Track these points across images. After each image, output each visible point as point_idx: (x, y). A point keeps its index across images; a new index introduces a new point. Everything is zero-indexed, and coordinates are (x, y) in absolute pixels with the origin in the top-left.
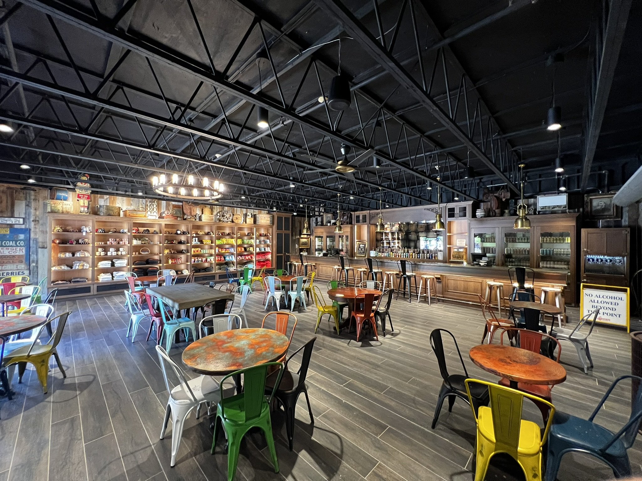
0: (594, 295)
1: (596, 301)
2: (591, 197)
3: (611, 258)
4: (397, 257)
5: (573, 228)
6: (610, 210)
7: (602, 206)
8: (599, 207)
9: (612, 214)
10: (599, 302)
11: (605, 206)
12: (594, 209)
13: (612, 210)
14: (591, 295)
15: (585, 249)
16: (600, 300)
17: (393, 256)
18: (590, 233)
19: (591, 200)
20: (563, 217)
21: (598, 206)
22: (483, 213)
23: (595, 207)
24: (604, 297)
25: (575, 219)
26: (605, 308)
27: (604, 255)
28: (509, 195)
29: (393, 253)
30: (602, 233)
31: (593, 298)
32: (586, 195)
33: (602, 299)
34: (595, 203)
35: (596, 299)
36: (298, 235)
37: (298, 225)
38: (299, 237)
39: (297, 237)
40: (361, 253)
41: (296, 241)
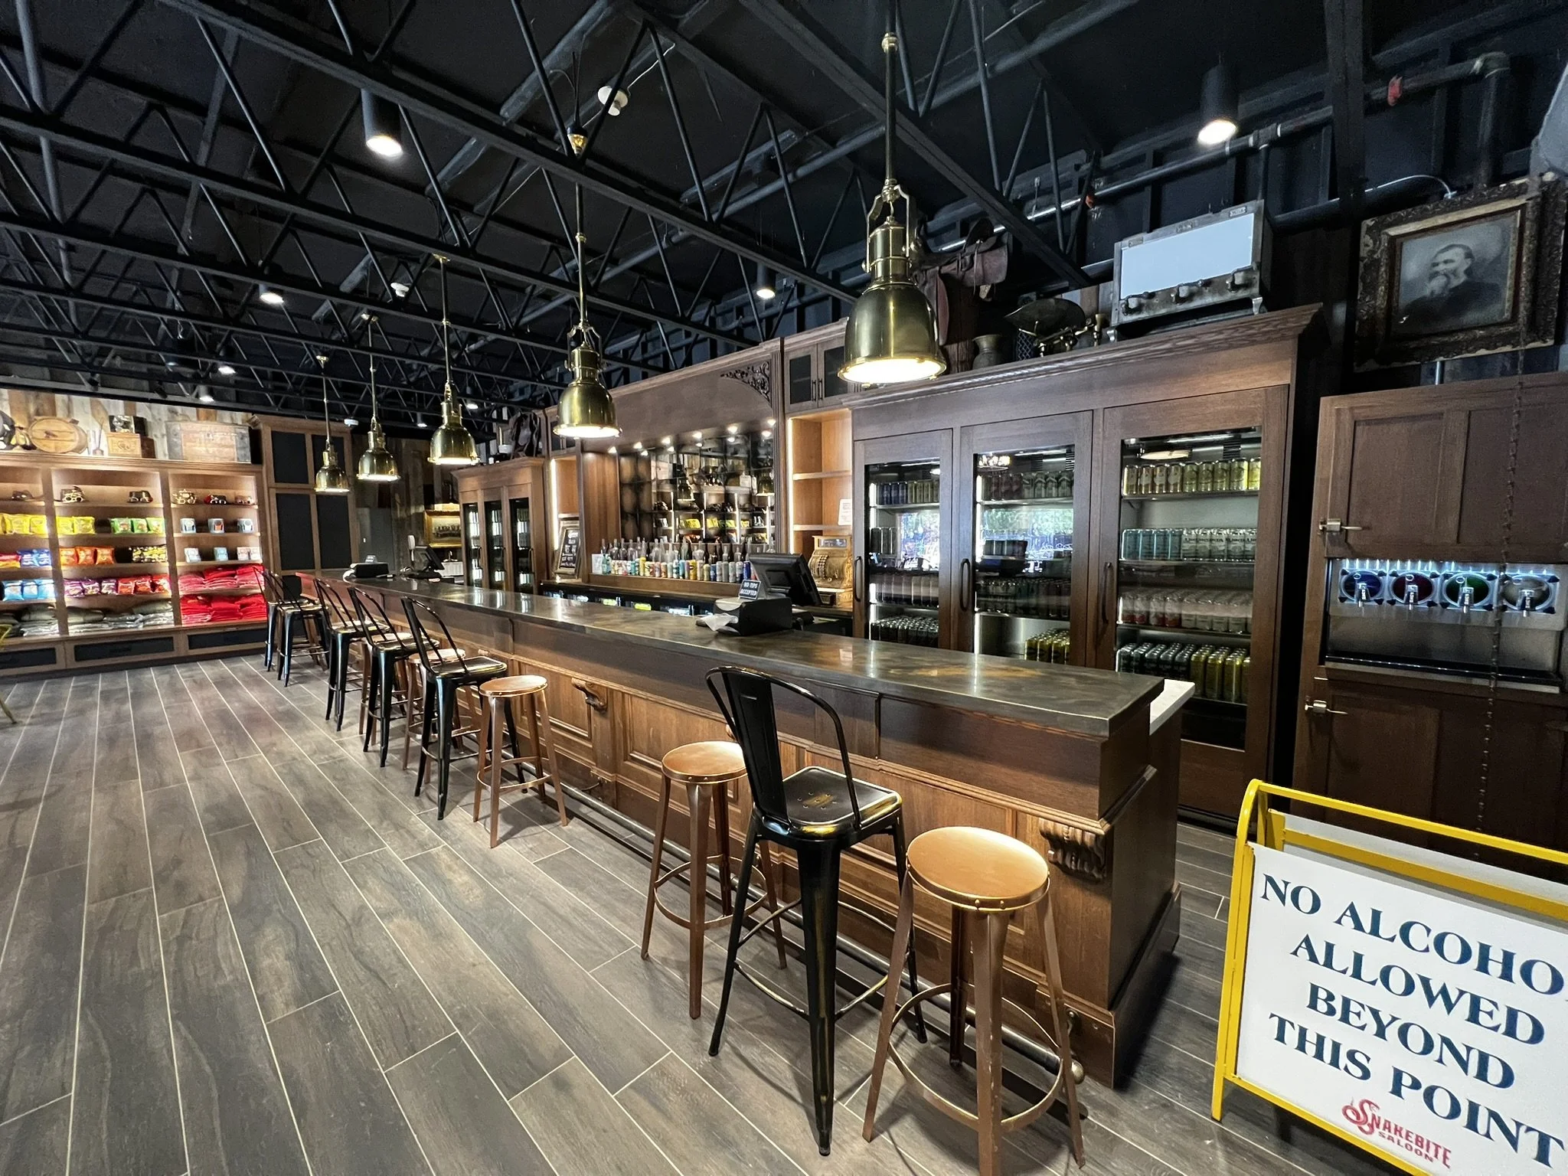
0: (1332, 907)
1: (1343, 959)
2: (1393, 232)
3: (1480, 573)
4: (657, 574)
5: (1279, 400)
6: (1495, 290)
7: (1454, 272)
8: (1436, 285)
9: (1507, 315)
10: (1371, 971)
11: (1468, 272)
12: (1404, 299)
13: (1508, 294)
14: (1306, 902)
15: (1334, 524)
16: (1377, 953)
17: (647, 574)
18: (1369, 422)
19: (1395, 247)
20: (1229, 345)
21: (1433, 276)
24: (1415, 934)
25: (1291, 345)
26: (1416, 1039)
27: (1439, 561)
28: (1005, 263)
29: (648, 559)
30: (1439, 415)
31: (1323, 928)
32: (1370, 222)
33: (1396, 954)
34: (1412, 266)
35: (1348, 942)
36: (417, 504)
37: (415, 468)
38: (422, 509)
39: (413, 511)
40: (569, 562)
41: (410, 525)
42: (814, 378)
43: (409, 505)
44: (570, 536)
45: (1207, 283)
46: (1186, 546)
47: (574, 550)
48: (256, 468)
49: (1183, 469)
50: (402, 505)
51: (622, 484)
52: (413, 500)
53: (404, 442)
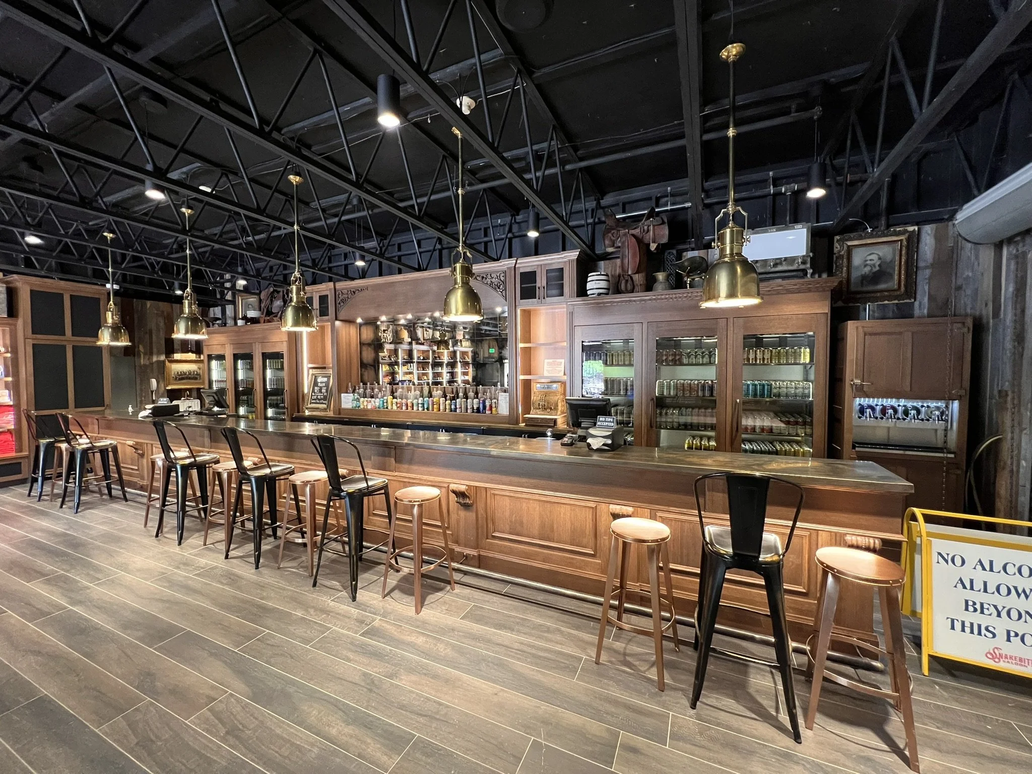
0: (971, 561)
1: (978, 585)
2: (850, 243)
3: (918, 404)
4: (404, 408)
5: (823, 320)
6: (891, 276)
7: (874, 265)
8: (867, 269)
9: (896, 287)
10: (991, 588)
11: (880, 266)
12: (855, 275)
13: (896, 277)
14: (958, 561)
15: (858, 381)
16: (993, 580)
17: (395, 407)
18: (871, 334)
19: (850, 249)
20: (799, 291)
21: (866, 266)
22: (603, 284)
23: (857, 268)
24: (1010, 568)
25: (829, 294)
26: (1014, 615)
27: (898, 397)
28: (667, 232)
29: (394, 398)
30: (900, 333)
31: (967, 573)
32: (837, 238)
33: (1002, 578)
34: (857, 260)
35: (980, 576)
36: (159, 354)
37: (158, 325)
38: (163, 358)
39: (155, 359)
40: (319, 400)
41: (152, 370)
42: (538, 284)
43: (151, 354)
44: (320, 380)
45: (786, 259)
46: (774, 391)
47: (324, 391)
48: (10, 321)
49: (771, 351)
50: (145, 354)
51: (362, 344)
52: (155, 350)
53: (149, 304)
